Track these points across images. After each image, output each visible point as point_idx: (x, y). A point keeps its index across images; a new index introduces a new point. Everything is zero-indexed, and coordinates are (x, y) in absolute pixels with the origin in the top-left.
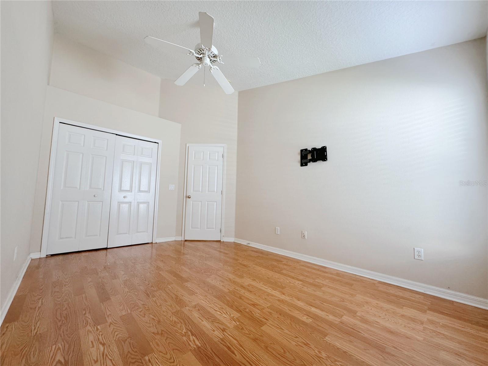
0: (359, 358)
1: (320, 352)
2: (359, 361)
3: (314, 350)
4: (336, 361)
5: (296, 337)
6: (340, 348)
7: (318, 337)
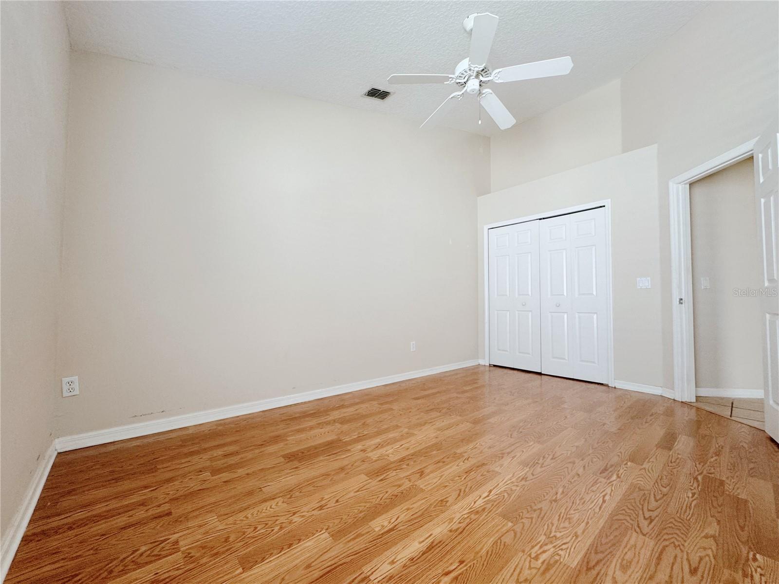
0: (271, 559)
1: (303, 516)
2: (268, 556)
3: (308, 512)
4: (281, 528)
5: (337, 501)
6: (299, 543)
7: (331, 525)
